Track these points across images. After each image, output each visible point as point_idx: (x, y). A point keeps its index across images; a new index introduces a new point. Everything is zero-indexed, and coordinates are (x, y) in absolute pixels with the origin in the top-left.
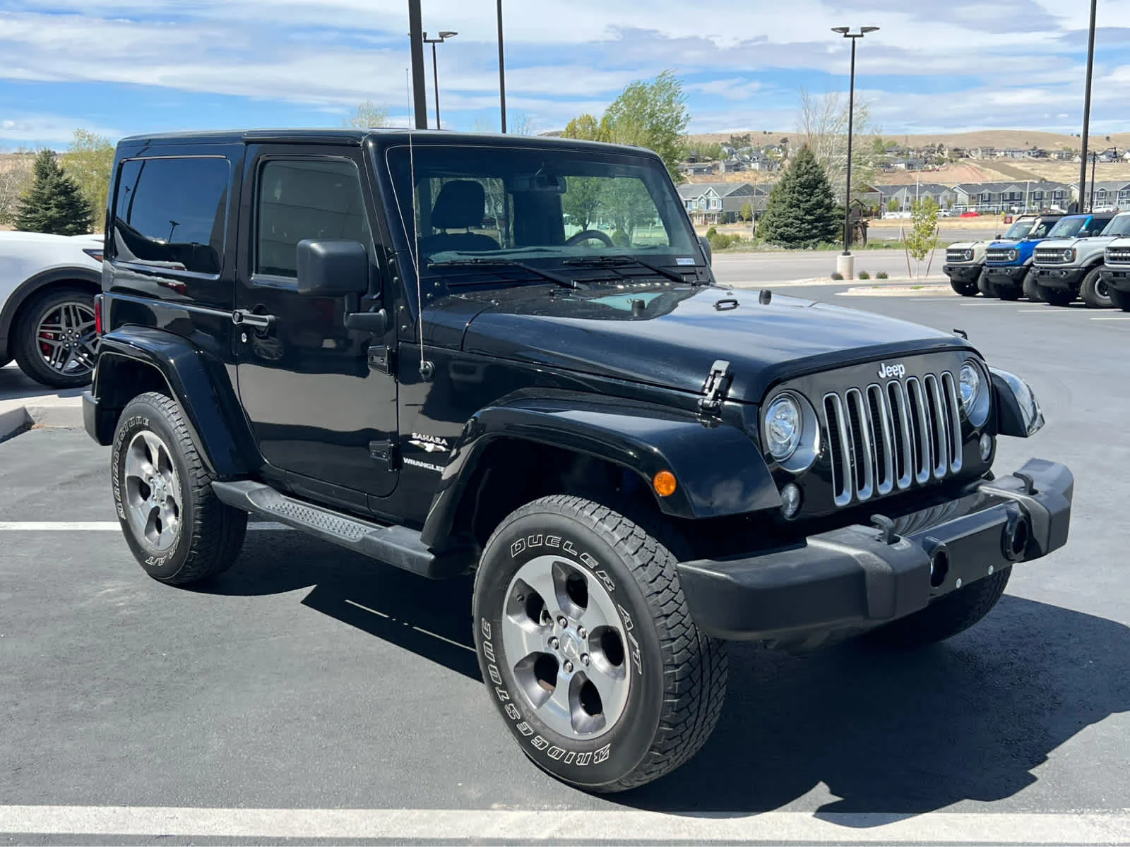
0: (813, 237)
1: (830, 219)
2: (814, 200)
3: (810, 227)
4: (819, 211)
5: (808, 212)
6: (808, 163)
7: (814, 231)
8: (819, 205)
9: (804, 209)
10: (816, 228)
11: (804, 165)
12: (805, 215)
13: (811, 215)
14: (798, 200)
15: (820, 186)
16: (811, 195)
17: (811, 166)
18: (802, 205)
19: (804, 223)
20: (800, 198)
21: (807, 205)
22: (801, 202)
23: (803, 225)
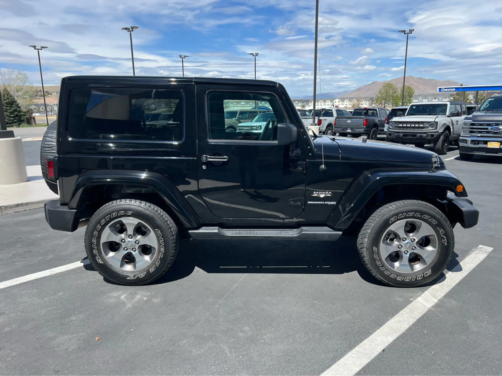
0: (16, 122)
1: (21, 115)
2: (13, 109)
3: (13, 119)
4: (16, 113)
5: (11, 113)
6: (8, 95)
7: (15, 120)
8: (15, 110)
9: (9, 112)
10: (16, 119)
11: (6, 96)
12: (10, 115)
13: (13, 114)
14: (6, 109)
15: (15, 103)
16: (11, 107)
17: (9, 96)
18: (8, 111)
19: (11, 117)
20: (7, 108)
21: (10, 111)
22: (8, 110)
23: (10, 119)
